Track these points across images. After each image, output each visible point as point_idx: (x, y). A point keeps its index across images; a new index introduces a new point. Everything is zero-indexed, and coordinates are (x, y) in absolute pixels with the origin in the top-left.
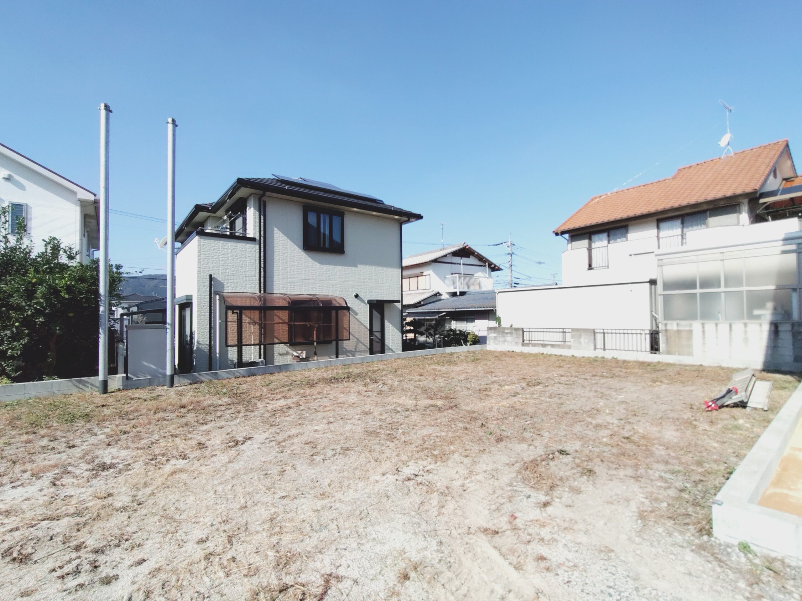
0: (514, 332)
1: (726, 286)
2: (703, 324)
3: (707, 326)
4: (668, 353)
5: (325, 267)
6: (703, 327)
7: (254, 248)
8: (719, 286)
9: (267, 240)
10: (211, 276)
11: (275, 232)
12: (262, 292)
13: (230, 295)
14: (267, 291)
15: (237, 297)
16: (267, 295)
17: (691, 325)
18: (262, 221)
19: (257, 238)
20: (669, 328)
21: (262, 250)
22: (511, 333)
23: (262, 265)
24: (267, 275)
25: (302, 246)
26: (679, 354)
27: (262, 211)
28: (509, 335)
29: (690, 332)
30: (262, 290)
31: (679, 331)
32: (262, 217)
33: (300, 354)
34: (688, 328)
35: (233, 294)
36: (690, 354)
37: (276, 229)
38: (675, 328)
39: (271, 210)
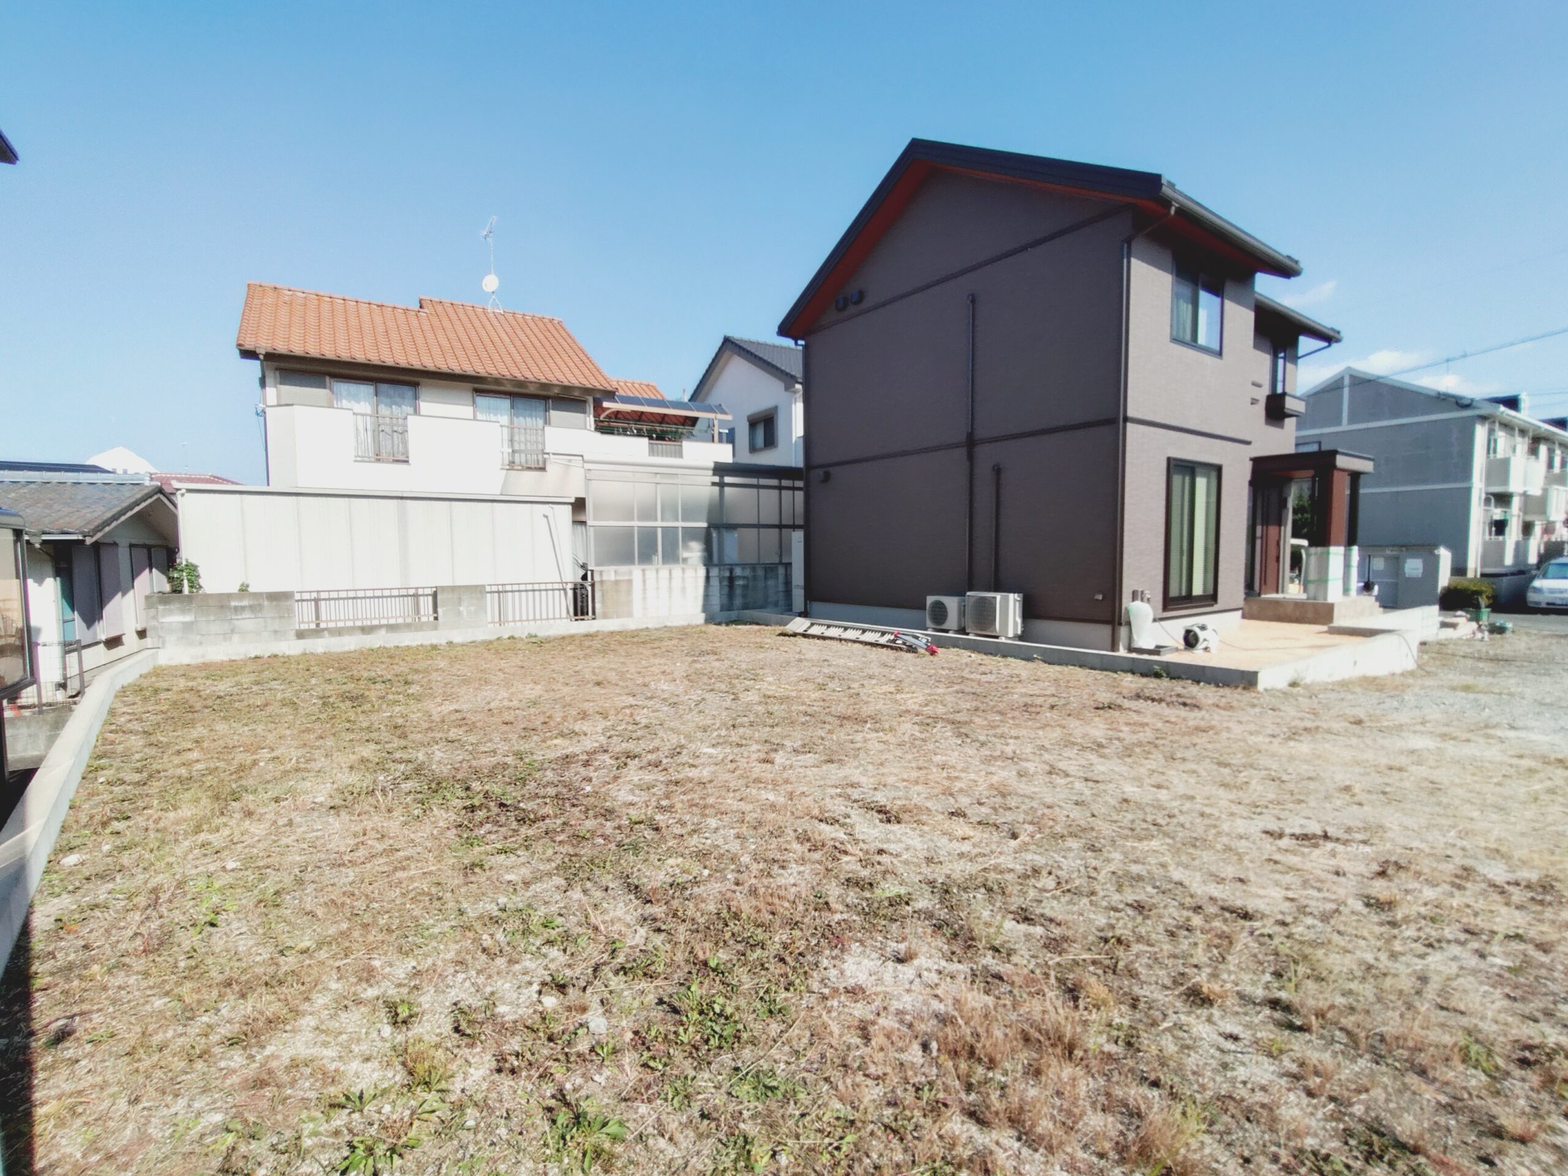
0: (266, 603)
1: (662, 520)
2: (644, 571)
3: (647, 573)
4: (605, 616)
6: (644, 575)
8: (656, 520)
17: (630, 573)
20: (605, 578)
22: (255, 609)
26: (618, 617)
28: (247, 614)
29: (630, 582)
31: (617, 582)
34: (626, 578)
36: (630, 614)
38: (612, 578)
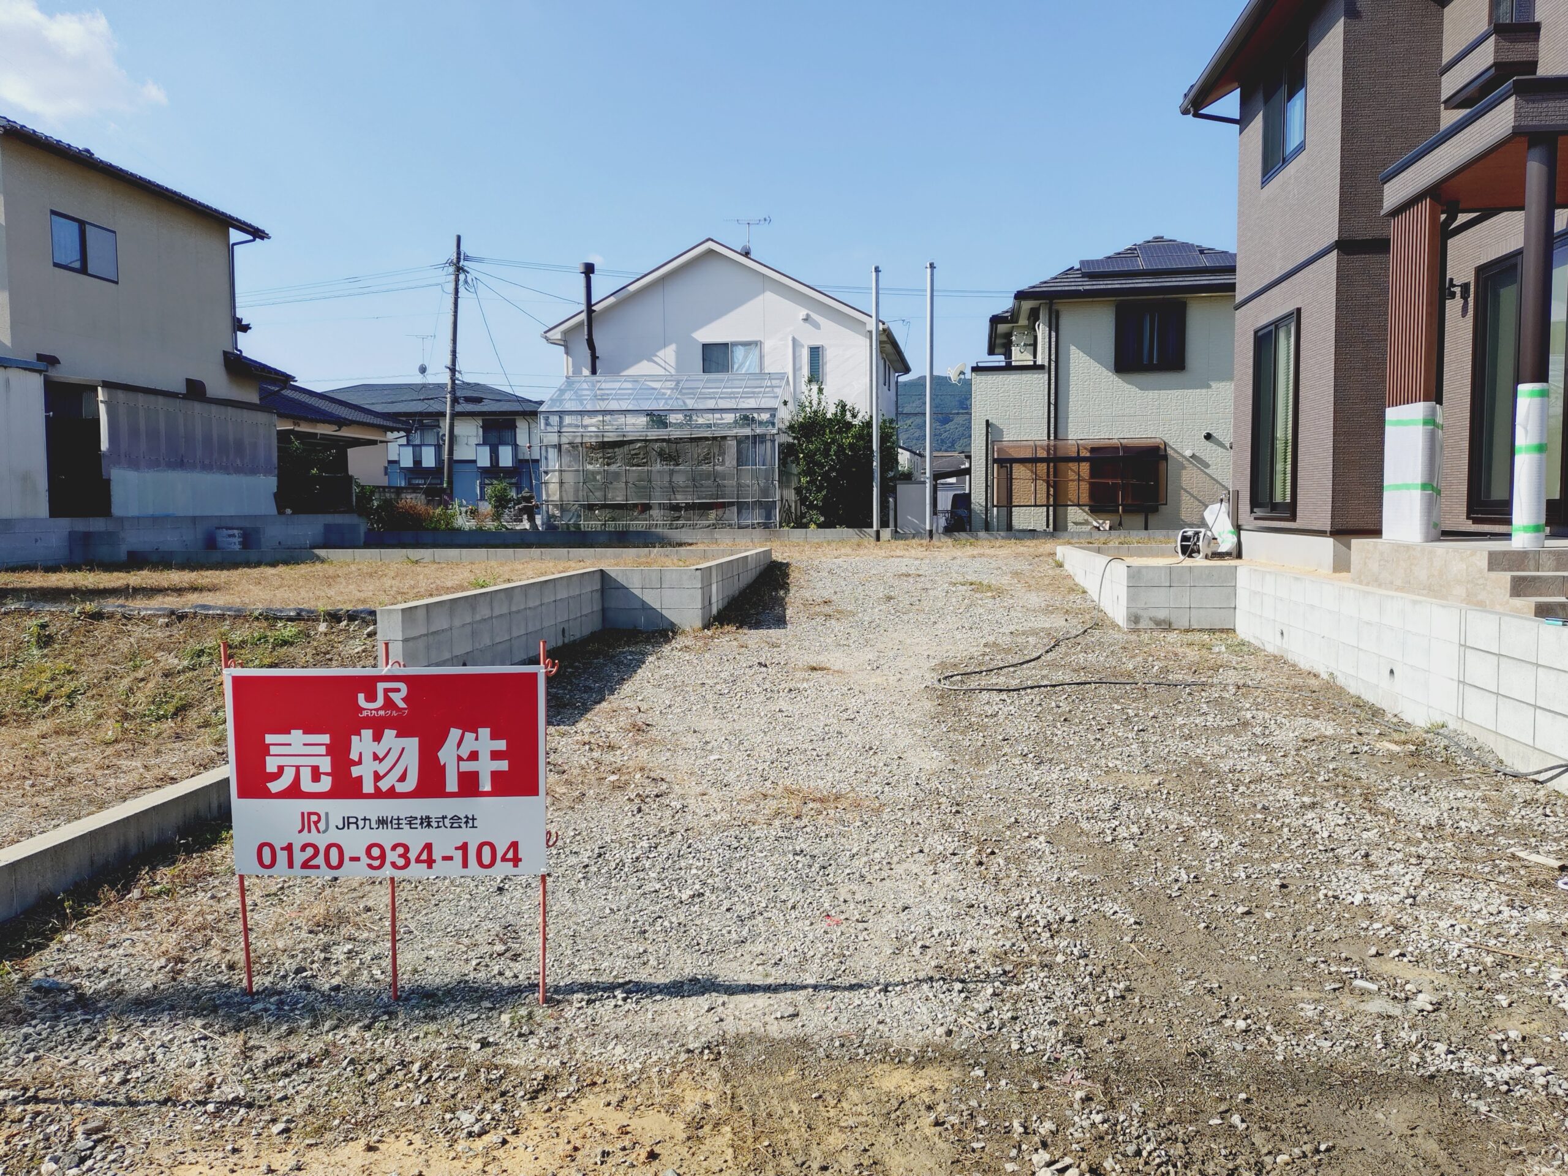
5: (1151, 394)
7: (1041, 378)
9: (1061, 365)
10: (987, 421)
11: (1072, 352)
12: (1052, 438)
13: (1011, 444)
14: (1060, 436)
15: (1019, 447)
16: (1059, 443)
18: (1053, 339)
19: (1046, 364)
21: (1053, 381)
23: (1053, 401)
24: (1060, 415)
25: (1113, 366)
27: (1054, 326)
30: (1052, 436)
32: (1053, 334)
33: (1101, 525)
35: (1015, 444)
37: (1072, 348)
39: (1065, 322)
